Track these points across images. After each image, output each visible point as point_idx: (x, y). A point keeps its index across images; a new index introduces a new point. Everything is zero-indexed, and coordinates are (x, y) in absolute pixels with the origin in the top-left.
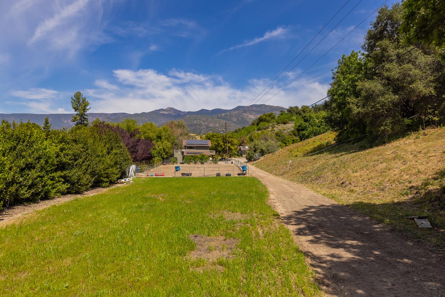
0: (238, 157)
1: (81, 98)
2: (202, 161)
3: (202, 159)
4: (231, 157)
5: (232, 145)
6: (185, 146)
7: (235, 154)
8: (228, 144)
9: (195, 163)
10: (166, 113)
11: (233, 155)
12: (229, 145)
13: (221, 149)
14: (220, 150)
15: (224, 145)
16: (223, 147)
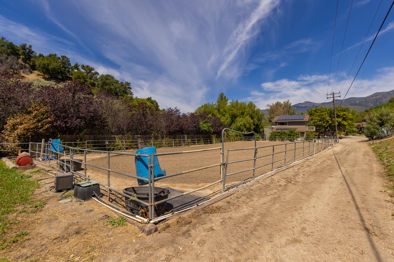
0: (359, 135)
1: (223, 97)
2: (290, 137)
3: (289, 135)
4: (347, 135)
5: (344, 119)
6: (276, 122)
7: (354, 132)
8: (337, 119)
9: (282, 140)
10: (303, 105)
11: (350, 133)
12: (340, 120)
13: (328, 125)
14: (326, 126)
15: (331, 120)
16: (330, 122)
